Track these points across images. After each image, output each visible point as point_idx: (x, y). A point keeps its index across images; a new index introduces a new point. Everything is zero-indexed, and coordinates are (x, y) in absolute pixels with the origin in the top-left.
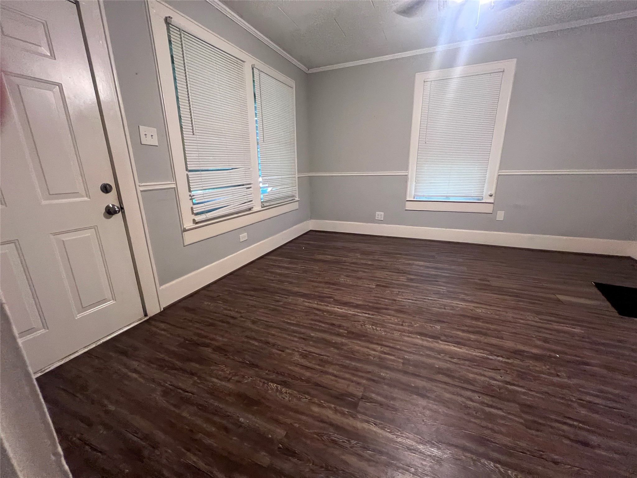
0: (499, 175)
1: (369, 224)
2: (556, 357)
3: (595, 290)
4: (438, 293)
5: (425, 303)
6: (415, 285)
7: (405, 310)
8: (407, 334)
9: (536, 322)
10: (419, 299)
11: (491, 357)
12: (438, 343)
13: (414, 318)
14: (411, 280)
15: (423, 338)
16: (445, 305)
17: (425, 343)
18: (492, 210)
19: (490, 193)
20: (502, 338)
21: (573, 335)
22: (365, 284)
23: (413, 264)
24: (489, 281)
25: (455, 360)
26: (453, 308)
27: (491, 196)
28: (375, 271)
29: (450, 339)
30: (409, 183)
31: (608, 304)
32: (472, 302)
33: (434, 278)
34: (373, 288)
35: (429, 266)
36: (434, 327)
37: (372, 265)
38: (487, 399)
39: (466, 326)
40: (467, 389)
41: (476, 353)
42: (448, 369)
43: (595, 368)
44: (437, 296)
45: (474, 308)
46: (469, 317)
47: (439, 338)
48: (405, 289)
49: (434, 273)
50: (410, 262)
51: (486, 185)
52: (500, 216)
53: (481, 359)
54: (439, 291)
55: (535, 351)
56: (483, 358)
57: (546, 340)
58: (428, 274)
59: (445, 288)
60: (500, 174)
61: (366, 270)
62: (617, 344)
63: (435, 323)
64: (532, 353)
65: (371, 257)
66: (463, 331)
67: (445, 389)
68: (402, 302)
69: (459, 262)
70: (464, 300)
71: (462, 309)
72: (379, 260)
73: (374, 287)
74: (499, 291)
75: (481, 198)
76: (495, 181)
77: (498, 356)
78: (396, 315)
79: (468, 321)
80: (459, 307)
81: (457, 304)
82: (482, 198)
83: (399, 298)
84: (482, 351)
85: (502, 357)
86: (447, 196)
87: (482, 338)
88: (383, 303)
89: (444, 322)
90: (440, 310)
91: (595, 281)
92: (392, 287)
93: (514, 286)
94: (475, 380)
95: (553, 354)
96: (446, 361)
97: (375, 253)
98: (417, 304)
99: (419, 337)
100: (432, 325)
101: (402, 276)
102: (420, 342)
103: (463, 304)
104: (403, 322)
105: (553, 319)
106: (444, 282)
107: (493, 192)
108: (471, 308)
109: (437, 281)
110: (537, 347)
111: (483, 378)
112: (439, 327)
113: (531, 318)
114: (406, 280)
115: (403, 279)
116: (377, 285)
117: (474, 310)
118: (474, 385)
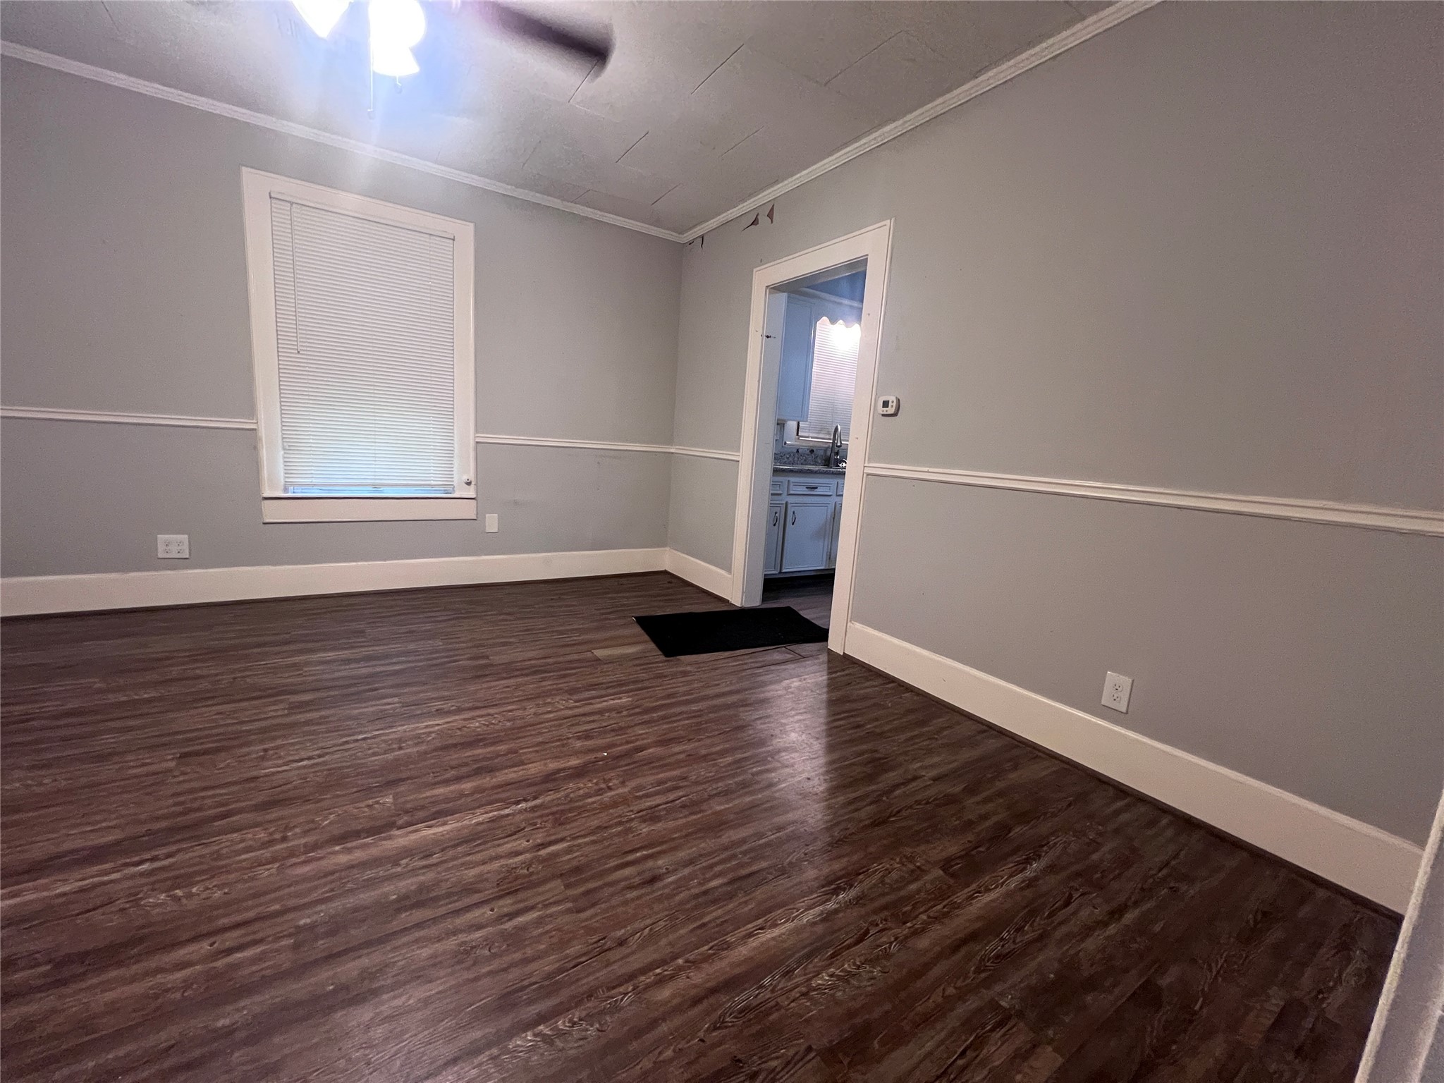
0: (477, 442)
1: (132, 574)
2: (604, 758)
3: (637, 629)
4: (380, 717)
5: (347, 754)
6: (315, 715)
7: (291, 794)
8: (302, 858)
9: (570, 708)
10: (331, 750)
11: (507, 811)
12: (390, 838)
13: (318, 805)
14: (302, 706)
15: (349, 845)
16: (400, 740)
17: (359, 855)
18: (475, 512)
19: (465, 478)
20: (523, 763)
21: (618, 710)
22: (131, 767)
23: (308, 663)
24: (487, 657)
25: (435, 859)
26: (418, 740)
27: (469, 483)
28: (171, 715)
29: (421, 814)
30: (264, 453)
31: (652, 646)
32: (459, 710)
33: (368, 684)
34: (170, 770)
35: (352, 657)
36: (378, 803)
37: (160, 699)
38: (506, 905)
39: (452, 768)
40: (468, 909)
41: (480, 817)
42: (422, 888)
43: (651, 750)
44: (379, 725)
45: (464, 723)
46: (455, 745)
47: (391, 825)
48: (284, 736)
49: (364, 671)
50: (296, 659)
51: (456, 463)
52: (492, 523)
53: (489, 824)
54: (382, 711)
55: (574, 762)
56: (492, 820)
57: (587, 736)
58: (352, 677)
59: (396, 699)
60: (478, 440)
61: (132, 723)
62: (668, 701)
63: (381, 791)
64: (570, 768)
65: (153, 676)
66: (447, 782)
67: (416, 941)
68: (280, 776)
69: (422, 632)
70: (440, 713)
71: (440, 734)
72: (187, 679)
73: (172, 764)
74: (510, 670)
75: (449, 488)
76: (472, 454)
77: (518, 803)
78: (259, 819)
79: (455, 757)
80: (433, 732)
81: (427, 727)
82: (453, 488)
83: (268, 768)
84: (488, 808)
85: (525, 800)
86: (375, 486)
87: (487, 781)
88: (209, 802)
89: (404, 780)
90: (390, 756)
91: (637, 615)
92: (241, 746)
93: (531, 654)
94: (481, 879)
95: (599, 755)
96: (414, 872)
97: (167, 658)
98: (324, 763)
99: (337, 848)
100: (370, 802)
101: (275, 703)
102: (343, 859)
103: (438, 723)
104: (287, 828)
105: (594, 693)
106: (392, 687)
107: (471, 477)
108: (462, 723)
109: (376, 689)
110: (576, 753)
111: (496, 865)
112: (389, 799)
113: (563, 704)
114: (286, 712)
115: (275, 711)
116: (184, 755)
117: (465, 727)
118: (479, 891)
